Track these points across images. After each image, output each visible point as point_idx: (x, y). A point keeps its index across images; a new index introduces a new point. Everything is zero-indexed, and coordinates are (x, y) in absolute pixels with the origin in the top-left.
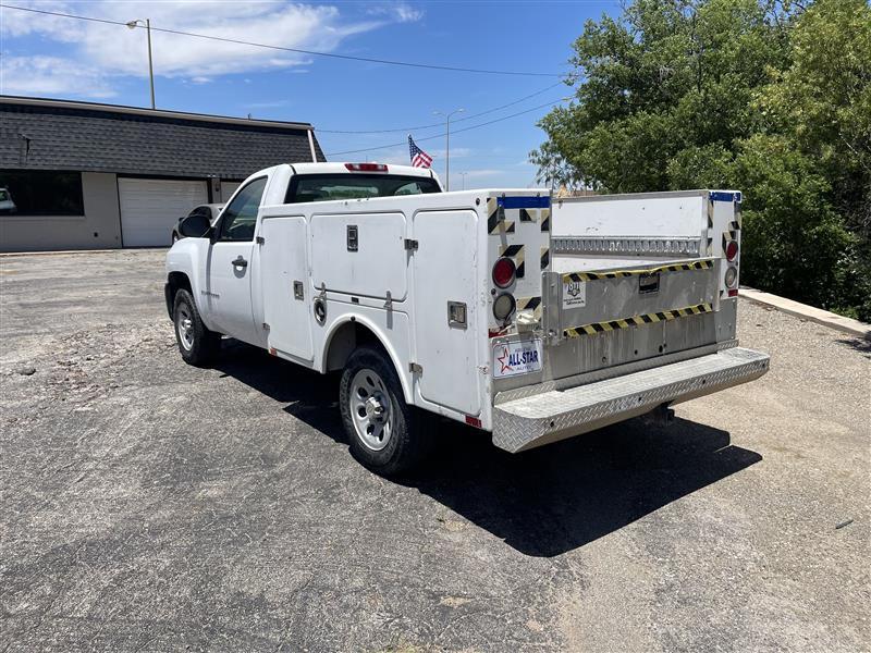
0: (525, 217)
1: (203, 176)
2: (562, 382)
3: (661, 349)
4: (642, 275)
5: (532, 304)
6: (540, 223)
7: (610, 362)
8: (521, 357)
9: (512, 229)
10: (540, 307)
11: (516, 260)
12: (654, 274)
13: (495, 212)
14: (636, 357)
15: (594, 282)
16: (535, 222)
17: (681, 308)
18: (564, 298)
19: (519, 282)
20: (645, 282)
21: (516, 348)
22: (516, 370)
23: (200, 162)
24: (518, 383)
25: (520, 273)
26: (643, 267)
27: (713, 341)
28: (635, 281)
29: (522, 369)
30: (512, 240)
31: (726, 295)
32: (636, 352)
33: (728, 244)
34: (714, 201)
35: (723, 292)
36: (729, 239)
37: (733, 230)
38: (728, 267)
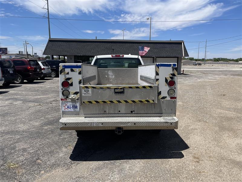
0: (72, 71)
1: (151, 56)
3: (132, 112)
4: (115, 89)
5: (76, 93)
6: (78, 72)
7: (108, 113)
8: (71, 106)
9: (68, 73)
10: (79, 94)
11: (70, 82)
12: (121, 89)
13: (62, 69)
14: (119, 113)
15: (95, 89)
16: (76, 72)
17: (136, 100)
18: (83, 92)
19: (71, 87)
20: (118, 91)
21: (70, 104)
22: (69, 110)
23: (151, 53)
24: (71, 113)
25: (72, 85)
26: (116, 86)
27: (162, 113)
28: (113, 90)
29: (72, 110)
30: (68, 76)
31: (168, 98)
32: (119, 111)
33: (168, 81)
34: (159, 67)
35: (166, 97)
36: (169, 79)
37: (172, 76)
38: (169, 89)
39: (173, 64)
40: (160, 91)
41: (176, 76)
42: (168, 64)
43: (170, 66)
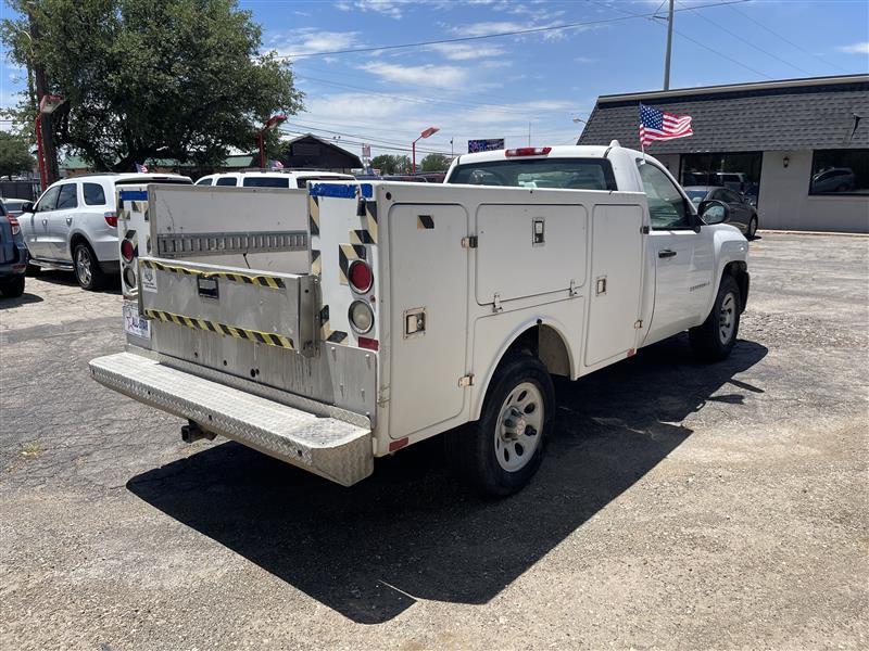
0: (135, 208)
2: (165, 358)
3: (253, 373)
4: (200, 277)
6: (143, 214)
7: (202, 360)
8: (138, 321)
9: (129, 217)
11: (133, 242)
12: (210, 278)
14: (226, 369)
15: (161, 272)
16: (141, 212)
17: (248, 330)
18: (143, 279)
19: (135, 260)
20: (205, 285)
22: (136, 330)
24: (138, 342)
25: (136, 253)
26: (201, 268)
28: (195, 282)
29: (140, 332)
30: (129, 226)
31: (351, 342)
32: (225, 363)
33: (350, 263)
34: (319, 197)
35: (346, 334)
36: (352, 257)
37: (360, 243)
38: (353, 300)
39: (362, 185)
40: (324, 304)
41: (373, 242)
42: (345, 186)
43: (354, 197)
